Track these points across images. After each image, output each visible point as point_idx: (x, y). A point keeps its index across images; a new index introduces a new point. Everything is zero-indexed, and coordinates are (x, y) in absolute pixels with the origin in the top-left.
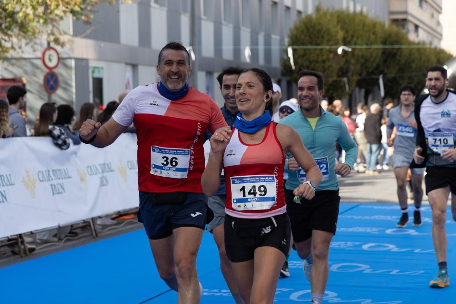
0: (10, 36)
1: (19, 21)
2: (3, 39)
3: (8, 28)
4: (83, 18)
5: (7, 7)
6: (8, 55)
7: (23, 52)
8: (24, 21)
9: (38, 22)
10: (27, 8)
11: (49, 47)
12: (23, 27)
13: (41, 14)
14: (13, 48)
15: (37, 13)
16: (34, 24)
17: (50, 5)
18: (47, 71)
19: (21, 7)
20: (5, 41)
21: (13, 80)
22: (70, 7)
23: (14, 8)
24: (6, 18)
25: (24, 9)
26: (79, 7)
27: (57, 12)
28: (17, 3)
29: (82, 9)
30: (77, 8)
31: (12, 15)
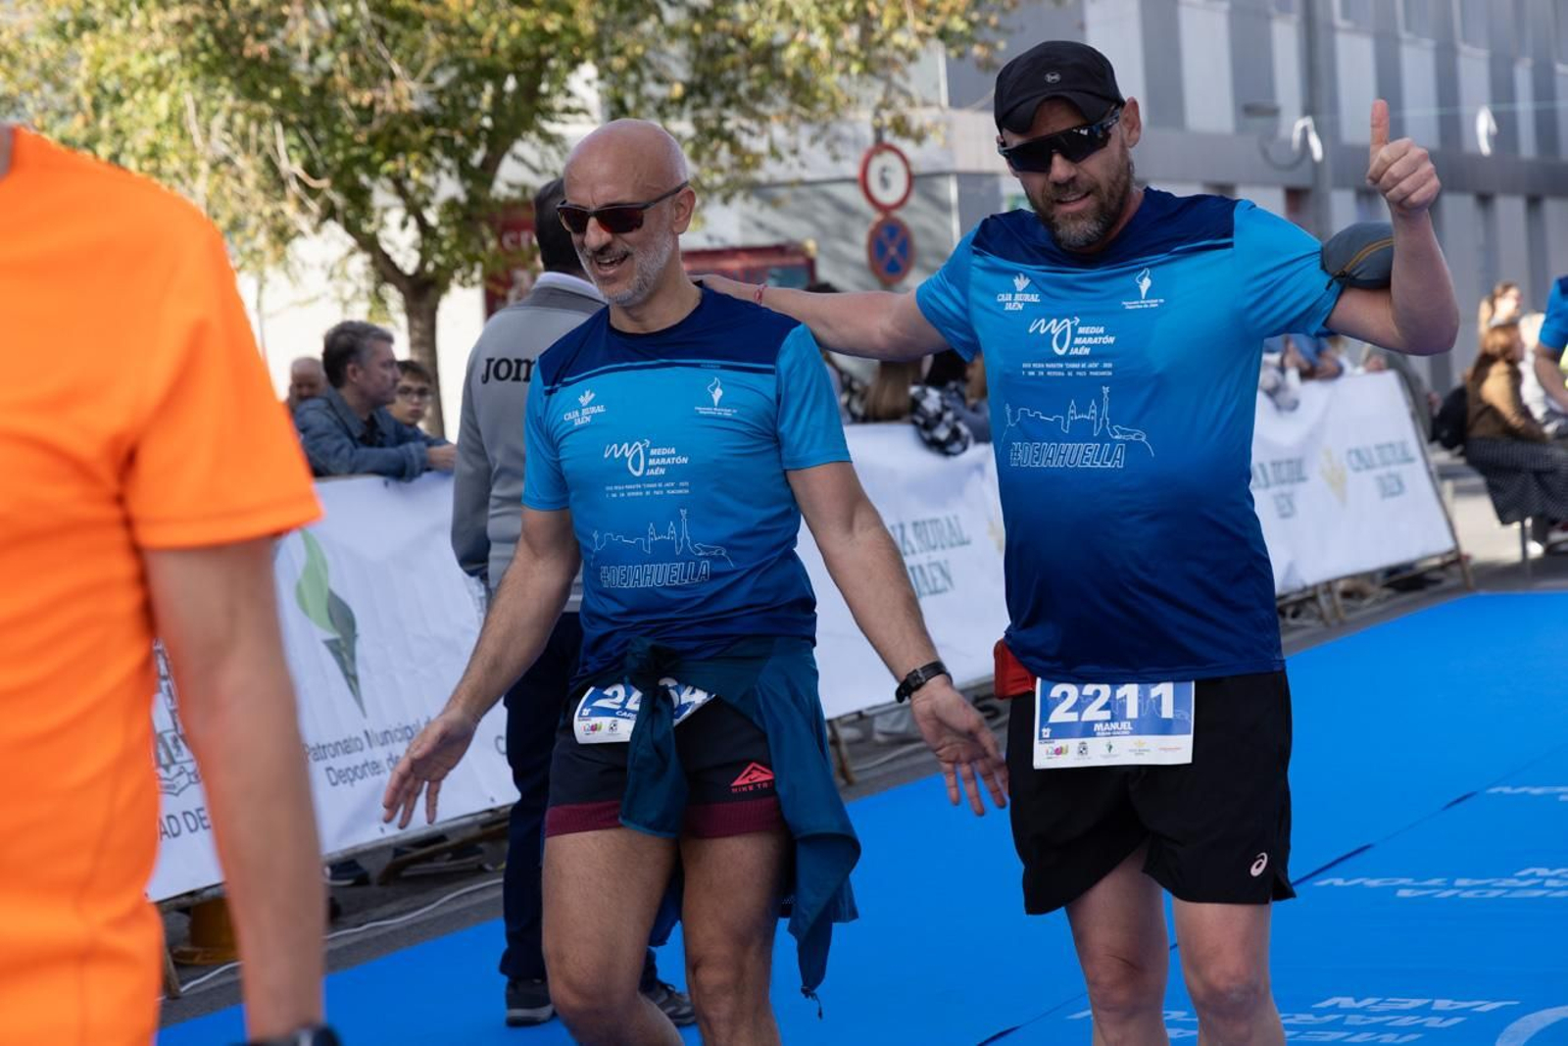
0: (763, 119)
1: (789, 72)
2: (742, 128)
3: (757, 95)
4: (977, 51)
5: (751, 33)
6: (761, 176)
7: (803, 165)
8: (802, 71)
9: (846, 71)
10: (810, 30)
11: (881, 147)
12: (801, 90)
13: (854, 49)
14: (775, 153)
15: (840, 44)
16: (835, 77)
17: (879, 19)
18: (877, 217)
19: (793, 28)
20: (751, 133)
21: (779, 250)
22: (938, 21)
23: (773, 34)
24: (750, 64)
25: (801, 37)
26: (965, 18)
27: (899, 38)
28: (780, 18)
29: (971, 24)
30: (958, 25)
31: (768, 54)
